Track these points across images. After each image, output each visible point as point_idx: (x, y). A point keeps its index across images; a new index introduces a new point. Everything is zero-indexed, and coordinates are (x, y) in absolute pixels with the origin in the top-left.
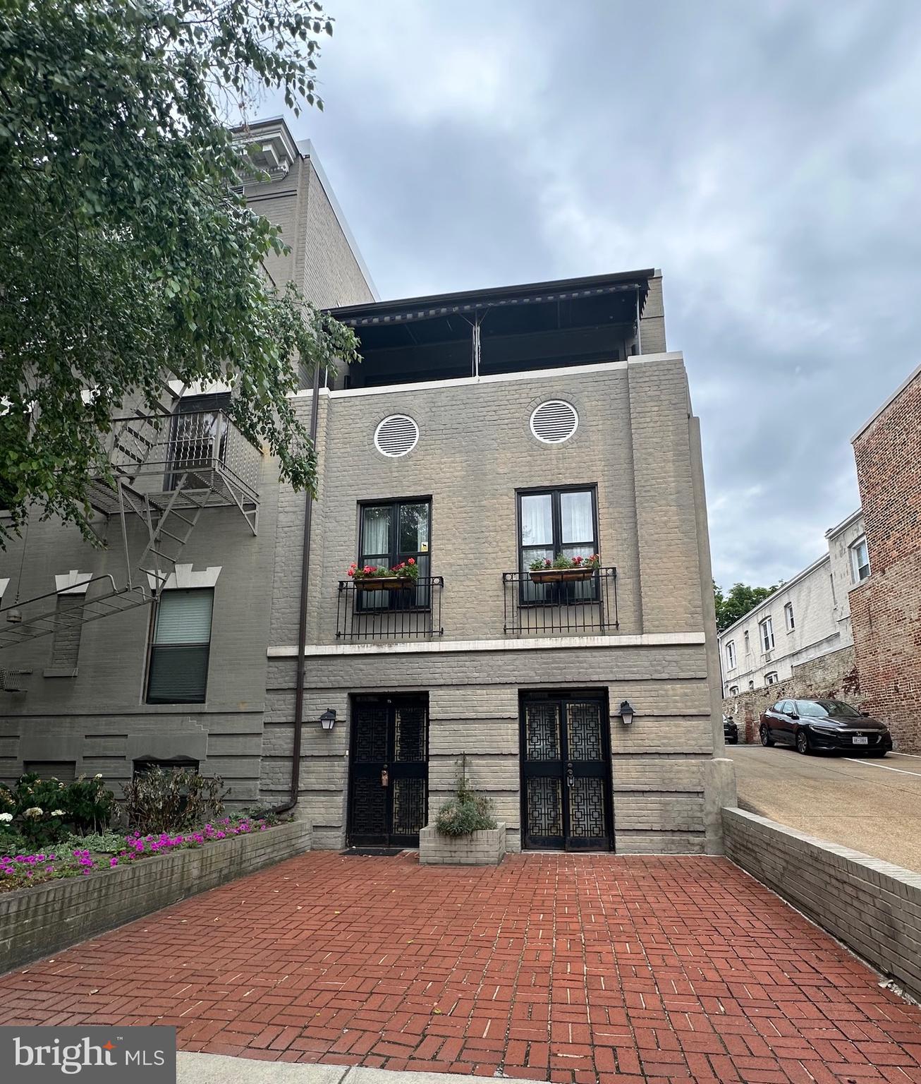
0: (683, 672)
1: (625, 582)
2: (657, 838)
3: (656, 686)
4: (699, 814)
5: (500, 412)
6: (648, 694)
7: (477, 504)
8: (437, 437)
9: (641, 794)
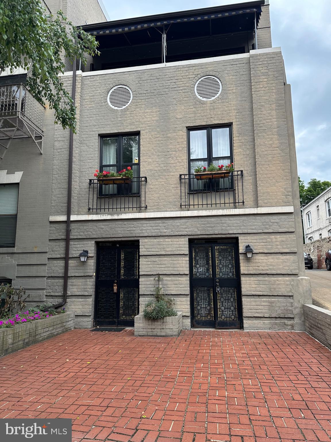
0: (281, 228)
1: (248, 179)
2: (267, 321)
3: (266, 236)
4: (290, 308)
5: (178, 83)
6: (261, 241)
7: (165, 136)
8: (142, 98)
9: (258, 297)
